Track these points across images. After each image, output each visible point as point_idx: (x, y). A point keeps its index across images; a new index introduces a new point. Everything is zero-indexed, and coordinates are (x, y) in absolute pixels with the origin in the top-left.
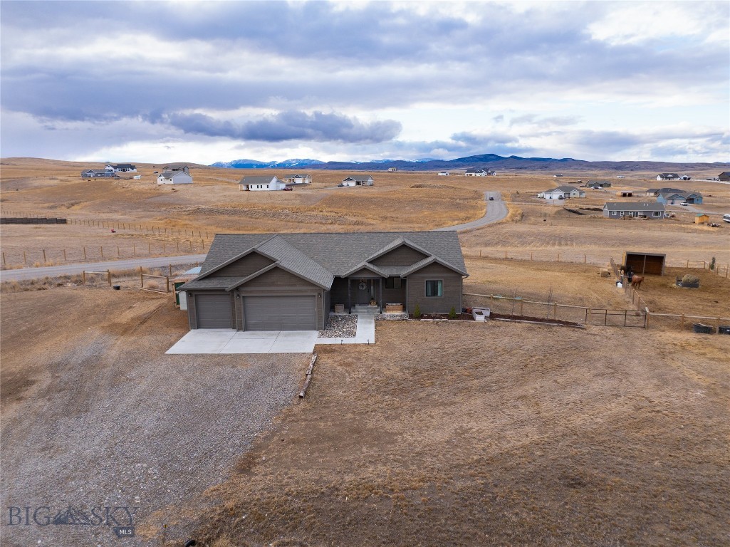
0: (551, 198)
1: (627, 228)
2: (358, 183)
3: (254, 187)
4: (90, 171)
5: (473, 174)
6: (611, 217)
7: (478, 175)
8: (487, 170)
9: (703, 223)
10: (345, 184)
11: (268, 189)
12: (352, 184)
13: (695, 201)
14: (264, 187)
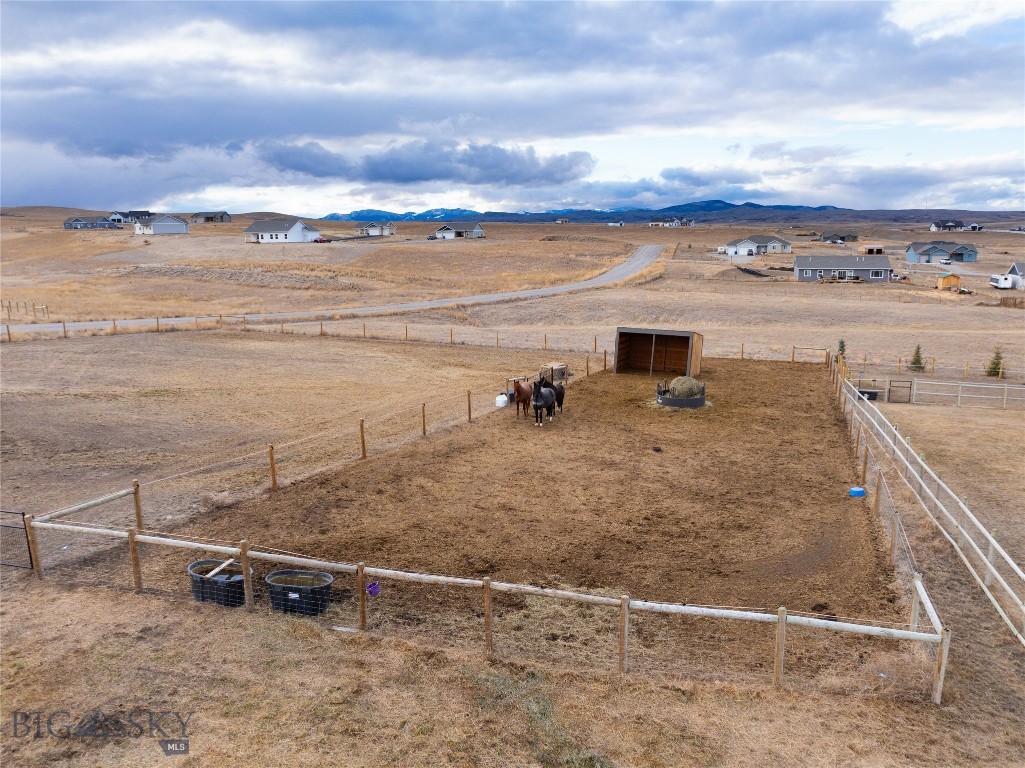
0: (736, 253)
1: (806, 295)
2: (459, 234)
3: (267, 236)
4: (77, 220)
5: (661, 224)
6: (802, 279)
7: (667, 225)
8: (681, 219)
9: (949, 289)
10: (439, 235)
11: (286, 241)
12: (450, 235)
13: (965, 257)
14: (281, 236)
